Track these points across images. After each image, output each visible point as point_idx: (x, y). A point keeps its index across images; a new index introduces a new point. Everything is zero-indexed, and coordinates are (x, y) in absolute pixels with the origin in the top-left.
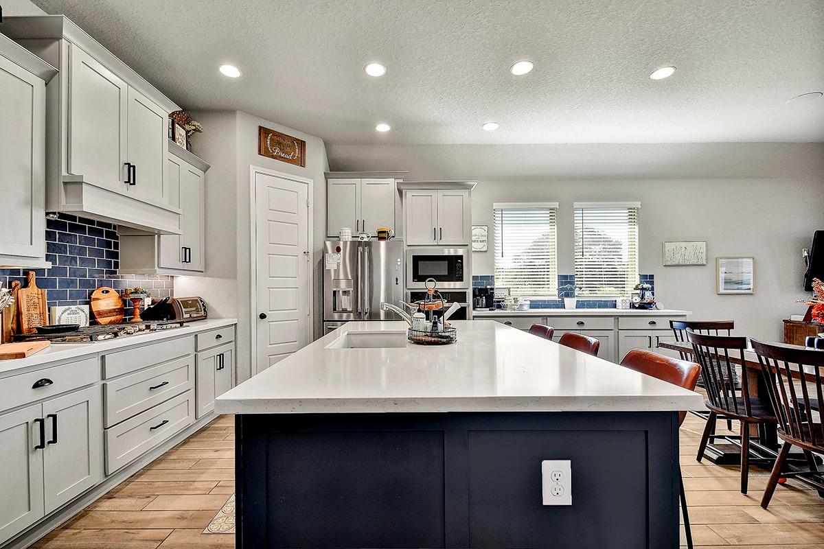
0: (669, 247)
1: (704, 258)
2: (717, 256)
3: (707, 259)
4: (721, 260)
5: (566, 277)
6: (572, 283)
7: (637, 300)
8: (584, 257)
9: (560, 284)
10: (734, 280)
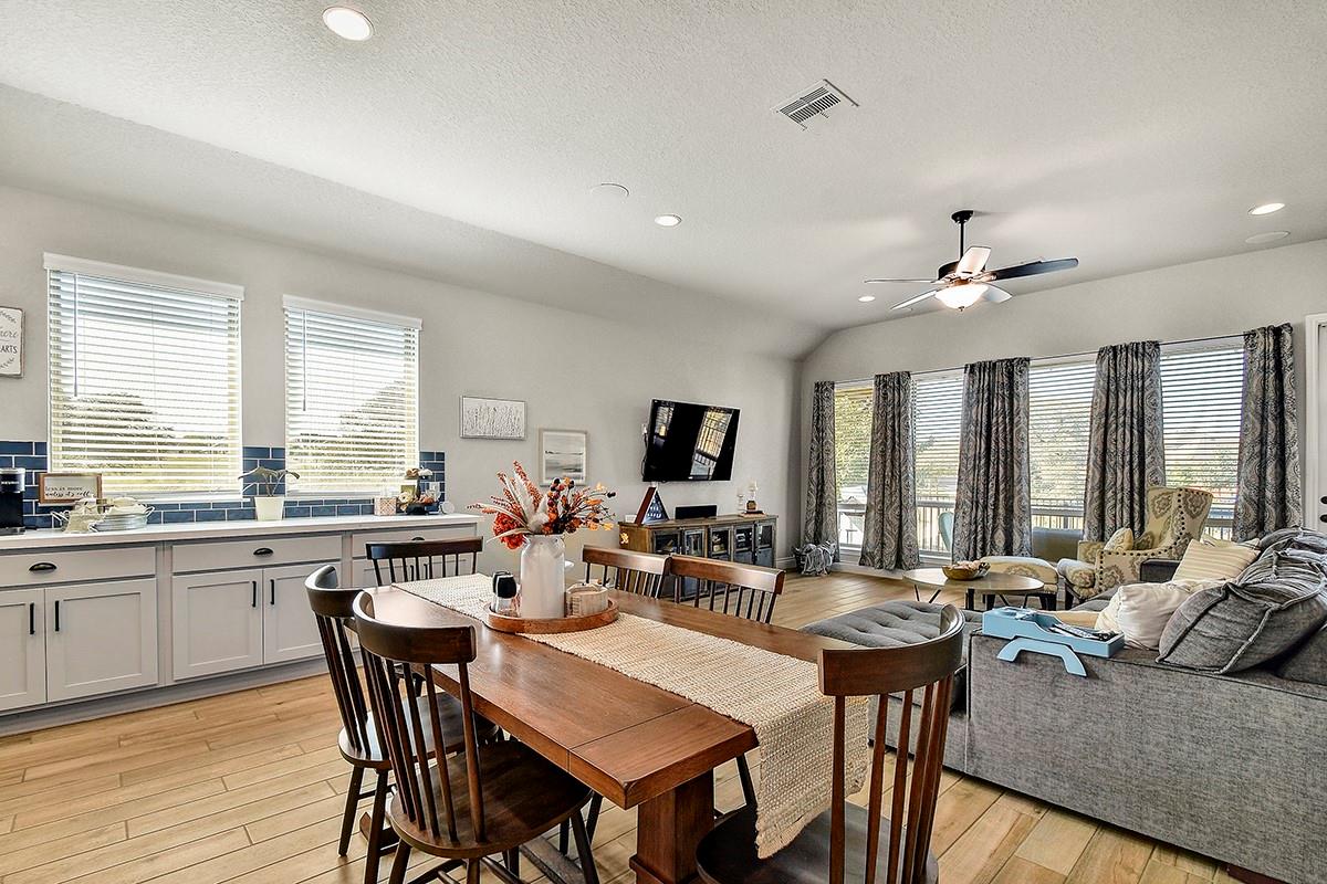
0: (470, 404)
1: (523, 428)
2: (542, 426)
3: (526, 430)
4: (546, 433)
5: (263, 452)
6: (281, 465)
7: (407, 497)
8: (307, 412)
9: (248, 465)
10: (562, 464)
